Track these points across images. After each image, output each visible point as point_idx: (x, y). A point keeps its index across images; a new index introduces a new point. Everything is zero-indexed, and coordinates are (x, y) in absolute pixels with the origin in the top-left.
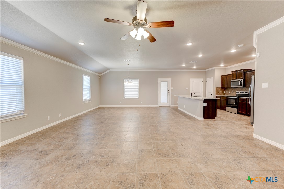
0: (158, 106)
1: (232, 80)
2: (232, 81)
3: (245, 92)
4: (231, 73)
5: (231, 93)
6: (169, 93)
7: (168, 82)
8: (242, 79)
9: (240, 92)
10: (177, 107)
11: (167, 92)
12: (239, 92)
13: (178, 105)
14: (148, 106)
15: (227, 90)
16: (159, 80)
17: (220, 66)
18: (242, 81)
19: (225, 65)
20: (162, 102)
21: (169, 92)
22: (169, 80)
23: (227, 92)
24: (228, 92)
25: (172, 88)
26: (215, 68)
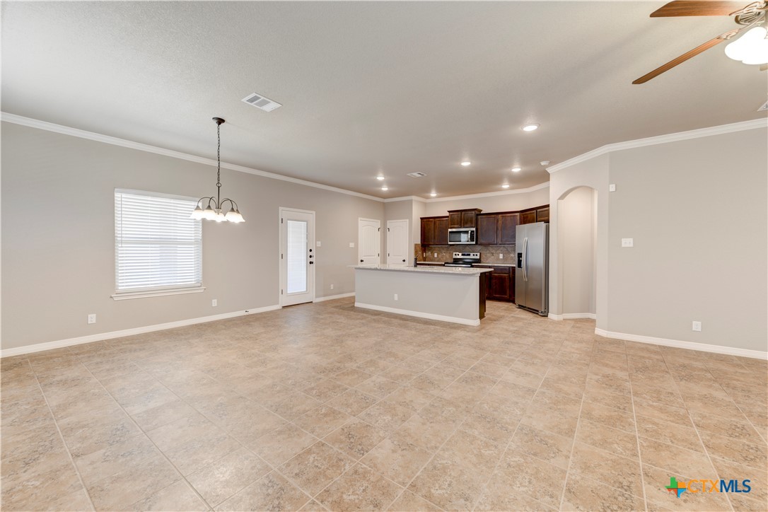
0: (278, 307)
1: (451, 228)
2: (450, 230)
3: (472, 254)
4: (447, 214)
5: (440, 256)
6: (311, 260)
7: (306, 221)
8: (474, 229)
9: (463, 255)
10: (352, 299)
11: (305, 258)
12: (461, 254)
13: (354, 291)
14: (242, 313)
15: (430, 250)
16: (283, 212)
17: (428, 198)
18: (473, 231)
19: (439, 194)
20: (290, 291)
21: (311, 256)
22: (311, 216)
23: (429, 254)
24: (432, 253)
25: (319, 244)
26: (414, 198)
